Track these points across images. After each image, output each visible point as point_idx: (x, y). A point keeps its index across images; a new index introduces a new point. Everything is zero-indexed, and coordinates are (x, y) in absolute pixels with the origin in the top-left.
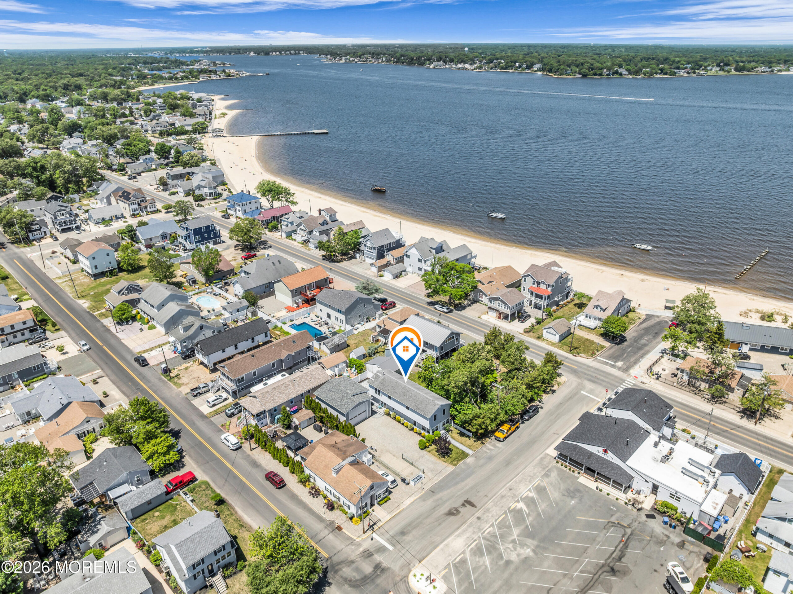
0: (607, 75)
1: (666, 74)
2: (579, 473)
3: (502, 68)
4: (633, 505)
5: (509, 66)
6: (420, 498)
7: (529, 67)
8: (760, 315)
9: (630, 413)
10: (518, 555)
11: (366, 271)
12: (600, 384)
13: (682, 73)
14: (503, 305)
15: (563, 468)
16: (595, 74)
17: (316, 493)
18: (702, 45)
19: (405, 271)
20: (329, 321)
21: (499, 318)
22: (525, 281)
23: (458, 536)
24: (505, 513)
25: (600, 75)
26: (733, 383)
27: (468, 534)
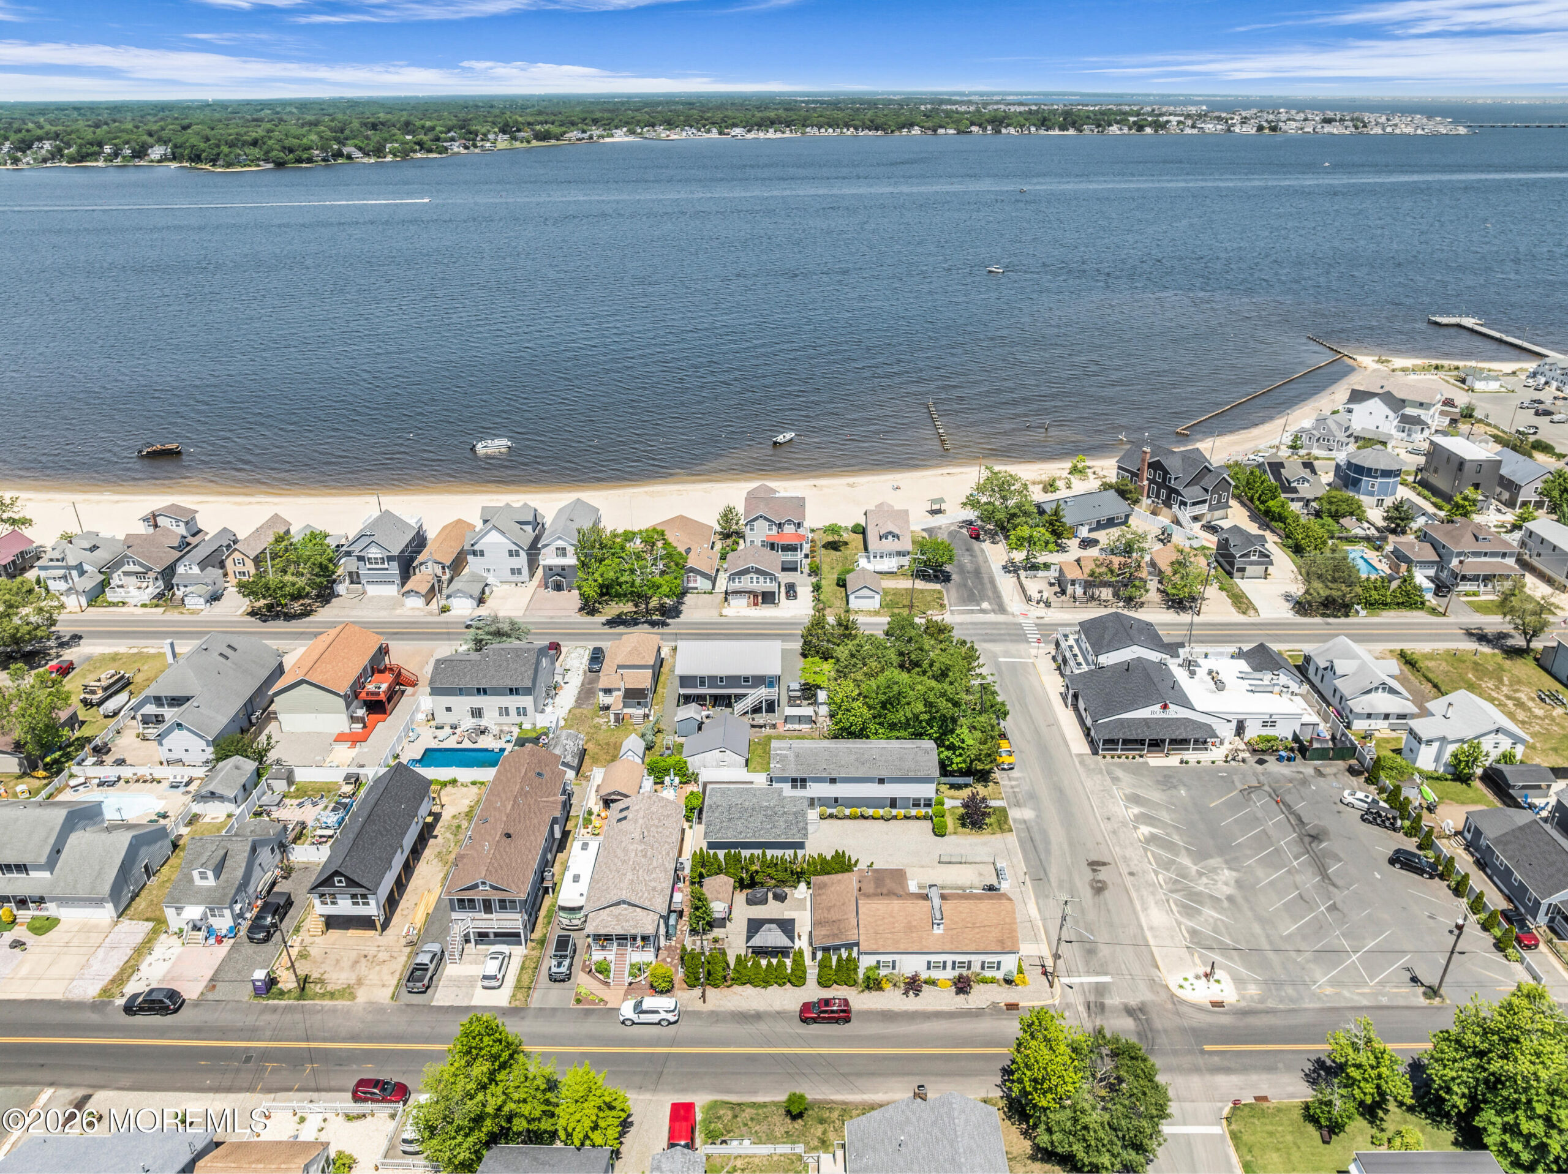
0: (324, 160)
1: (430, 151)
2: (1141, 756)
3: (71, 160)
4: (1234, 759)
5: (88, 155)
6: (1037, 897)
7: (140, 153)
8: (1041, 486)
9: (1135, 648)
10: (1226, 884)
11: (398, 612)
12: (1005, 640)
13: (456, 147)
14: (761, 579)
15: (1116, 760)
16: (299, 160)
17: (913, 985)
18: (417, 98)
19: (487, 585)
20: (484, 723)
21: (756, 604)
22: (752, 530)
23: (1145, 909)
24: (1146, 850)
25: (310, 160)
26: (1144, 574)
27: (1151, 901)
